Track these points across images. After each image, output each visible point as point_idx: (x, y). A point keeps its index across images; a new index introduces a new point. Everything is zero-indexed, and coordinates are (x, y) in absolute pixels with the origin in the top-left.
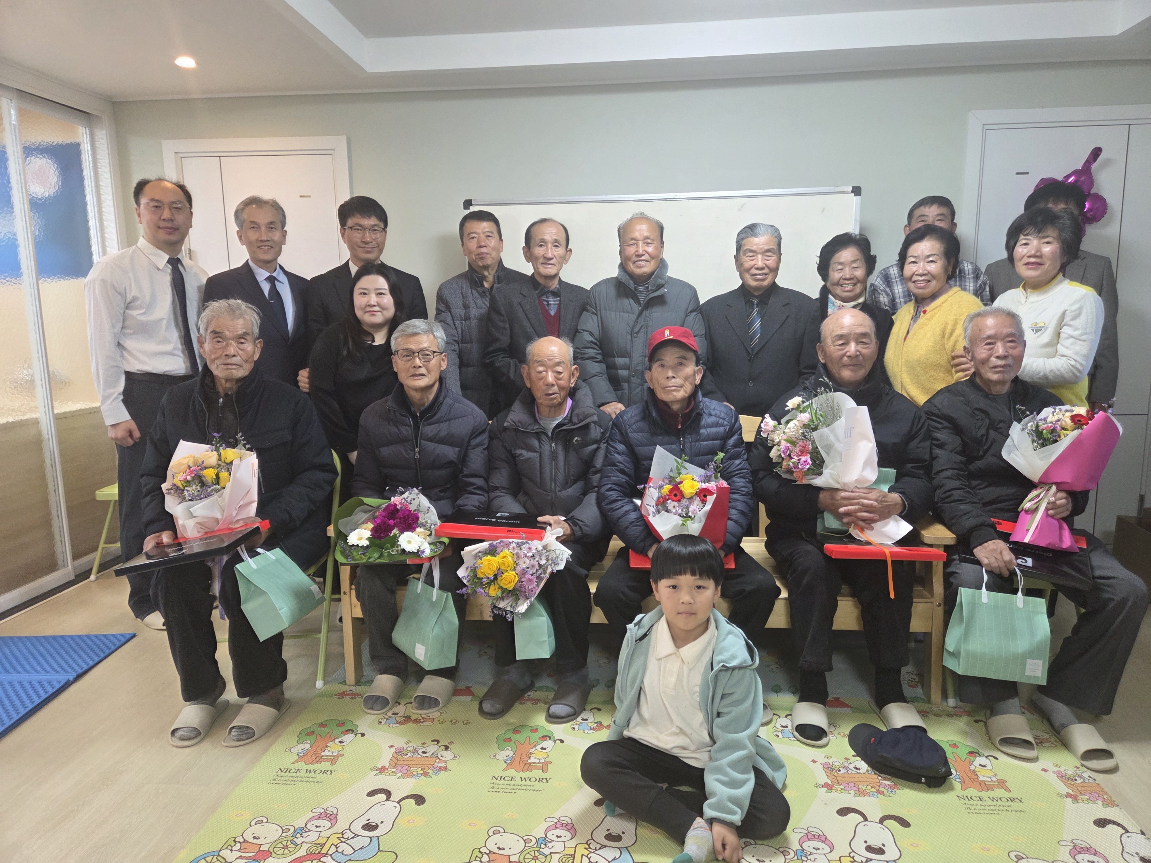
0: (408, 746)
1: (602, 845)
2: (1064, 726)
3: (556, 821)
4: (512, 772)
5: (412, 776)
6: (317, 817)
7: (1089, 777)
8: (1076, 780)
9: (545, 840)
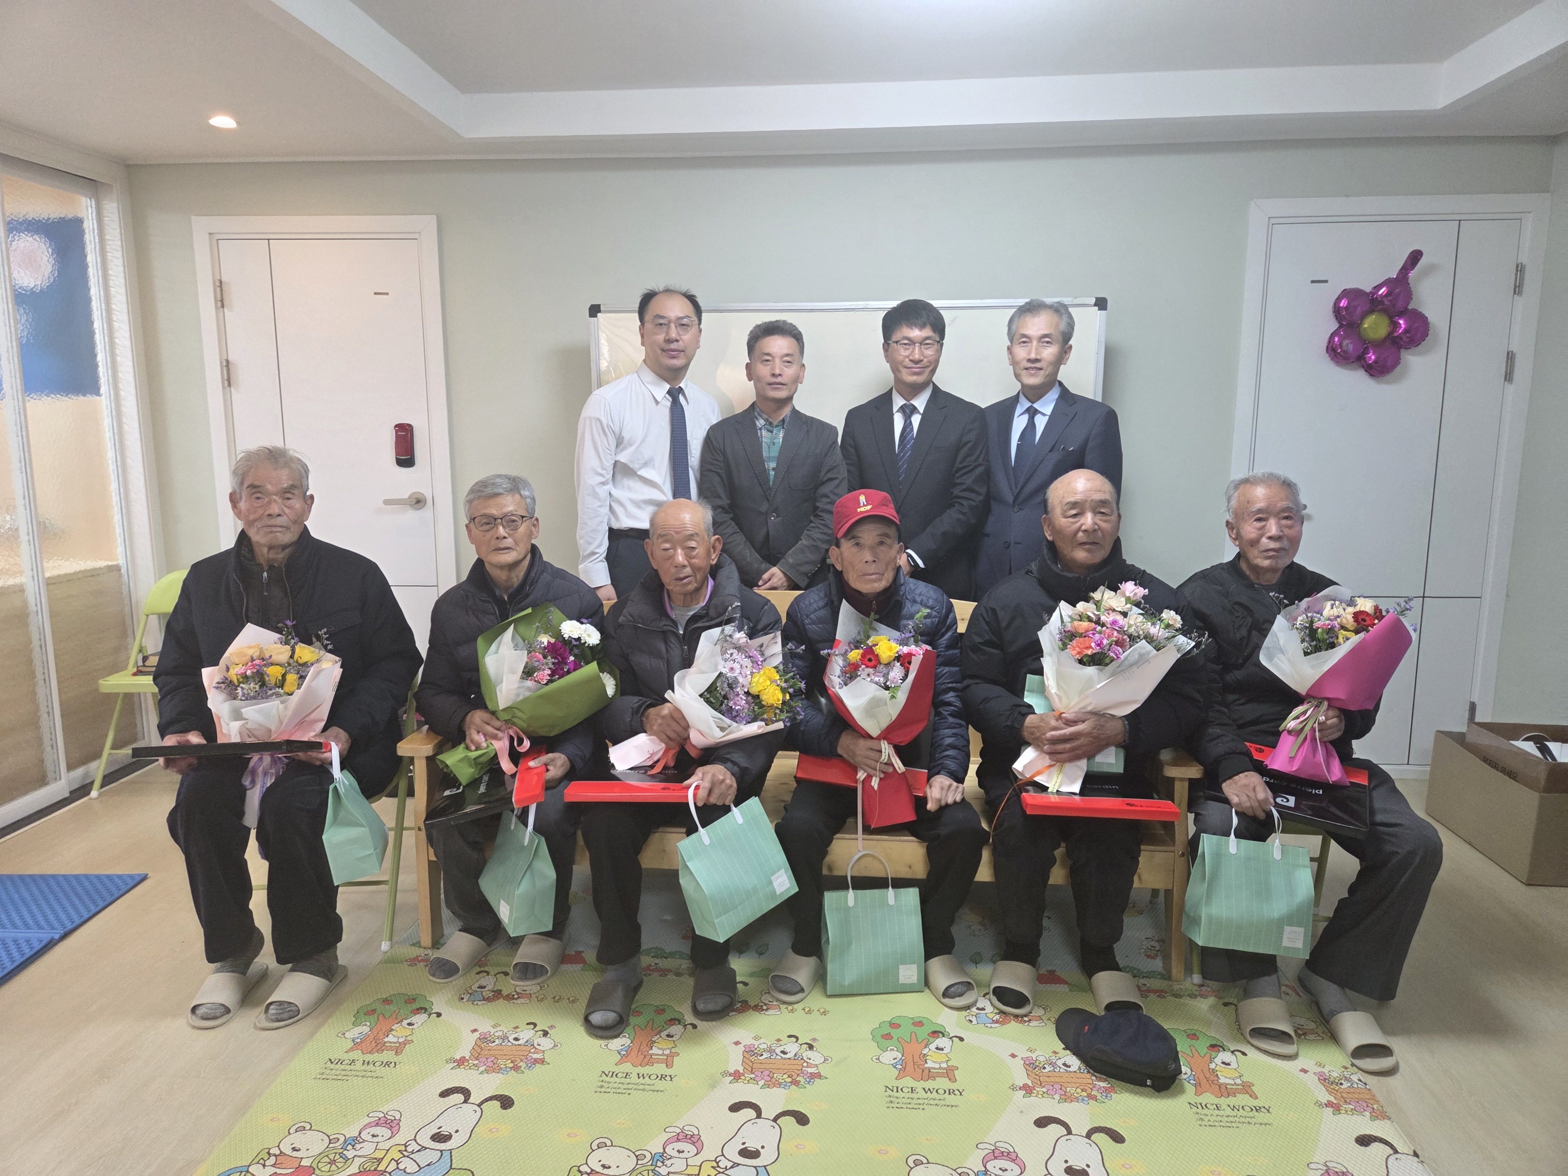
0: (496, 1030)
1: (735, 1163)
2: (1334, 1013)
3: (678, 1131)
4: (627, 1067)
5: (499, 1070)
6: (374, 1124)
7: (1360, 1080)
8: (1341, 1084)
9: (662, 1157)
